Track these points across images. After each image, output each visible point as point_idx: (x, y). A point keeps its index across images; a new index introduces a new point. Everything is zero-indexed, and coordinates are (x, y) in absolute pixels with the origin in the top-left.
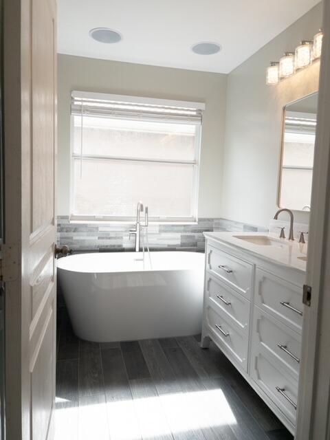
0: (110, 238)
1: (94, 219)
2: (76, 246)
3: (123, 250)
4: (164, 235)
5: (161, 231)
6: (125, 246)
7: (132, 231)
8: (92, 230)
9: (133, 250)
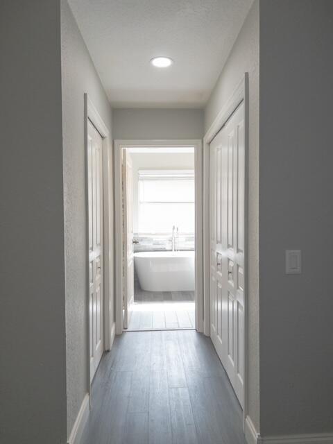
0: (159, 244)
1: (150, 234)
2: (142, 249)
3: (166, 251)
4: (188, 242)
5: (186, 240)
6: (167, 248)
7: (170, 241)
8: (150, 240)
9: (171, 250)
